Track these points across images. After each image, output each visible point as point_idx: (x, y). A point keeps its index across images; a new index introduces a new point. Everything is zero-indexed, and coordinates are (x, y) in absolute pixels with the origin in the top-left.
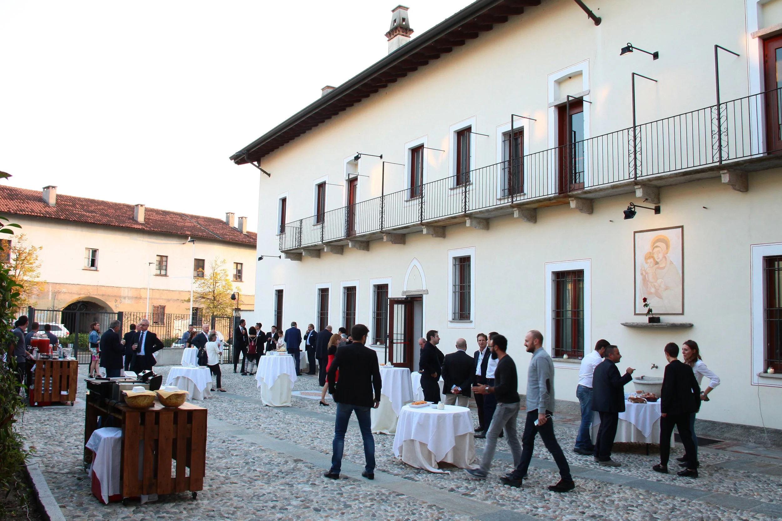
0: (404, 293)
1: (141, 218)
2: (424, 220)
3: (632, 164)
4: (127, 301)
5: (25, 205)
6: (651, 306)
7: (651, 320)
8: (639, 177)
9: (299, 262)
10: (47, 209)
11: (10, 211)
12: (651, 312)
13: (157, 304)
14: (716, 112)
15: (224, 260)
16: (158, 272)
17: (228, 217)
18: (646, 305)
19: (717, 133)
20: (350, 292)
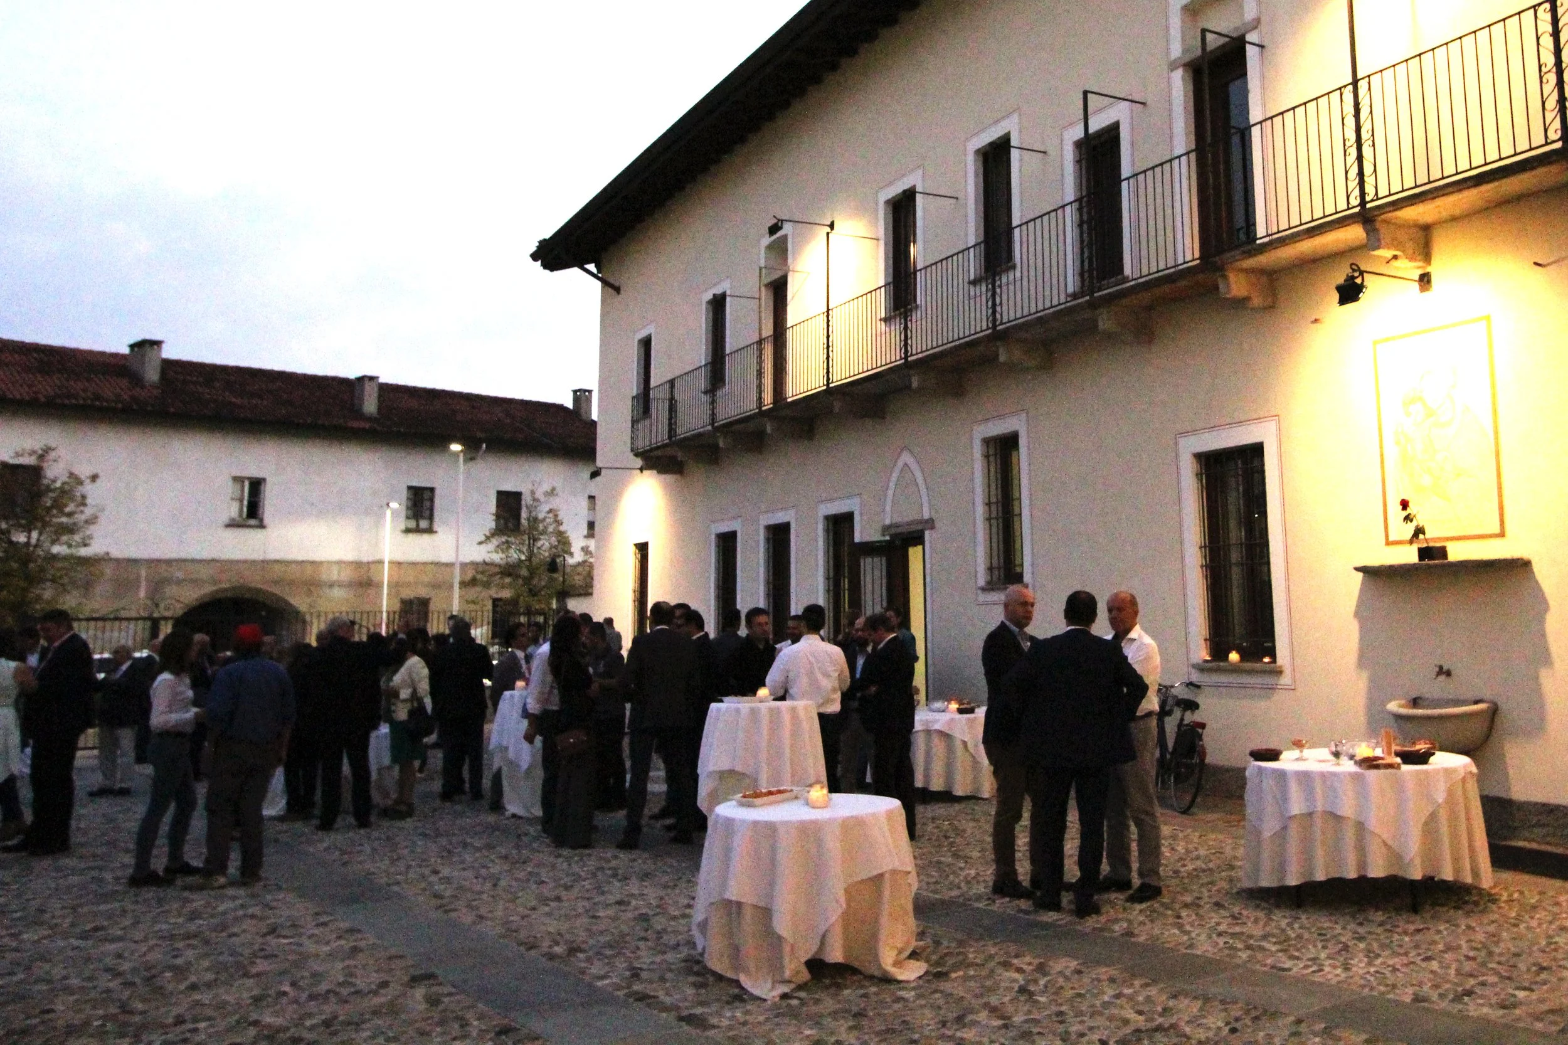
0: (886, 529)
1: (370, 405)
2: (912, 355)
3: (1354, 171)
4: (337, 593)
5: (79, 385)
6: (1419, 521)
7: (1424, 553)
8: (1372, 201)
9: (677, 477)
10: (137, 391)
11: (36, 400)
12: (1424, 533)
13: (408, 593)
14: (1548, 17)
15: (553, 489)
16: (412, 524)
17: (577, 400)
18: (1408, 518)
19: (1554, 70)
20: (779, 536)
